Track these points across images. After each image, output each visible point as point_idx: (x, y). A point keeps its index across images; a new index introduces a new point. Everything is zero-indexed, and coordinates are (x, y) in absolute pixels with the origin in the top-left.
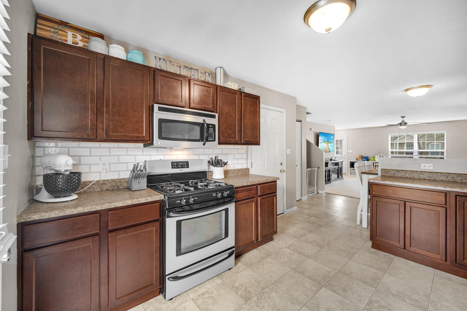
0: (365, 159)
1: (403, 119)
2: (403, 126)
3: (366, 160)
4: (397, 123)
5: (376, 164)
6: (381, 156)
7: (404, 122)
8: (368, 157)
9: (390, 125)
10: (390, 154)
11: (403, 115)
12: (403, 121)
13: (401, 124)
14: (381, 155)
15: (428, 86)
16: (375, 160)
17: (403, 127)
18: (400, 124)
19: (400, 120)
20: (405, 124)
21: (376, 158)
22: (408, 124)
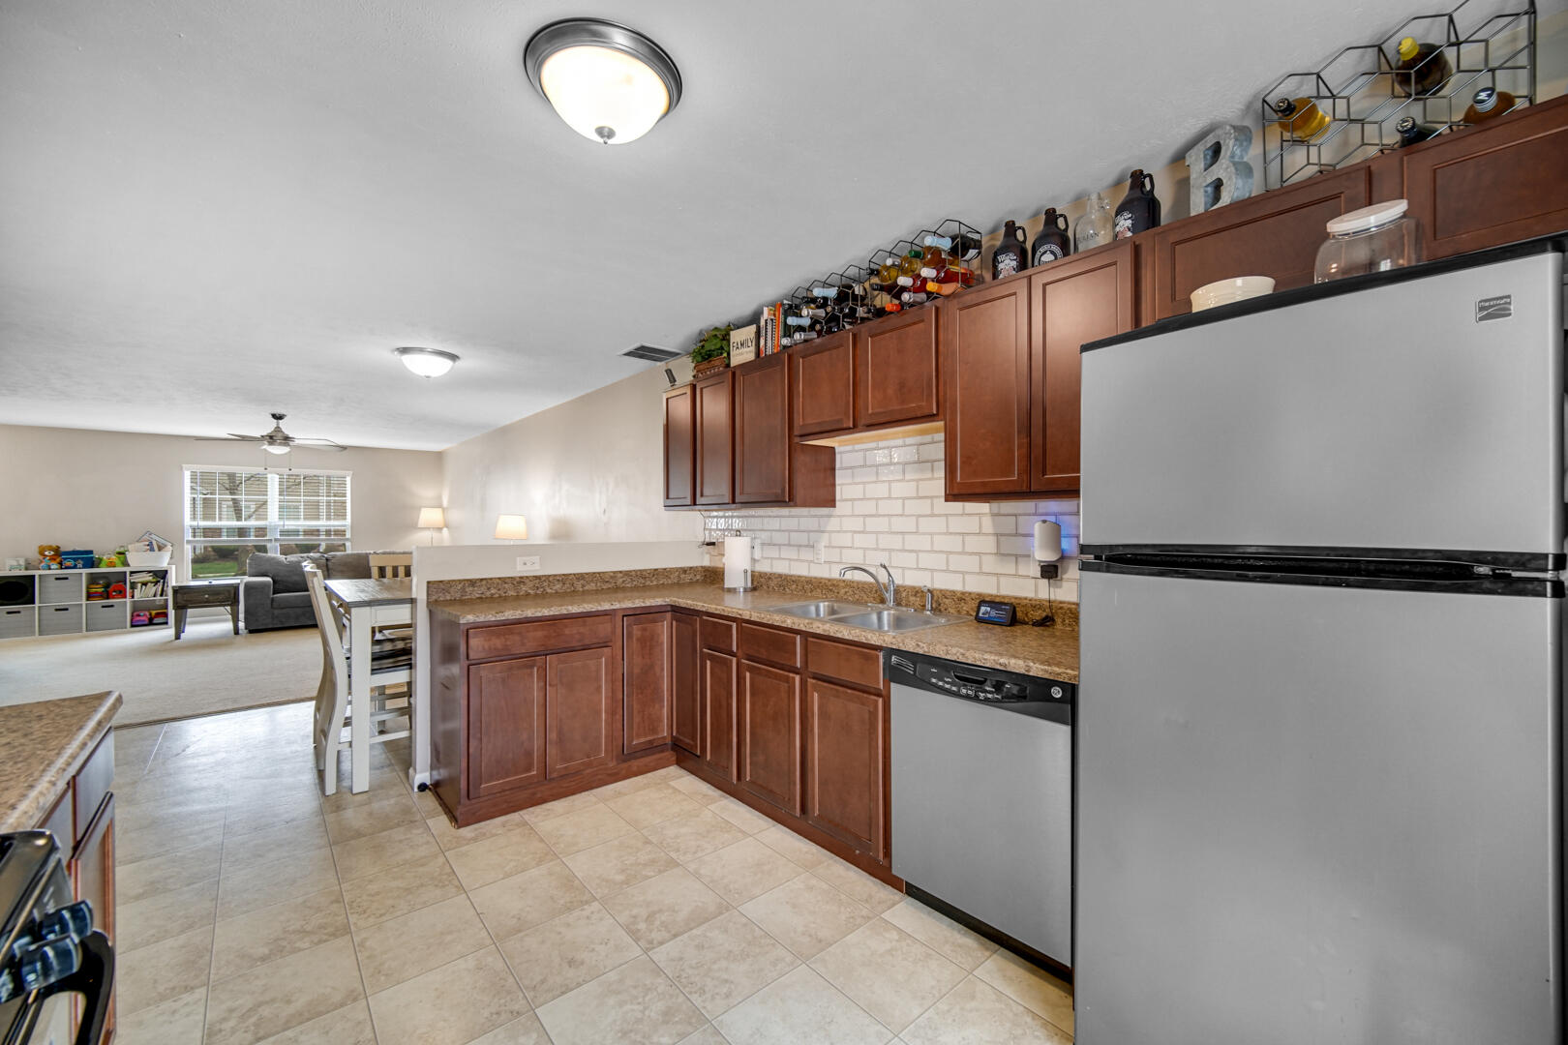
0: (75, 560)
1: (278, 424)
2: (280, 444)
3: (80, 563)
4: (258, 435)
5: (135, 576)
6: (156, 548)
7: (280, 434)
8: (91, 552)
9: (244, 438)
10: (188, 536)
11: (278, 411)
12: (278, 429)
13: (271, 439)
14: (154, 543)
15: (453, 357)
16: (126, 564)
17: (278, 450)
18: (271, 437)
19: (268, 426)
20: (287, 439)
21: (130, 557)
22: (297, 442)
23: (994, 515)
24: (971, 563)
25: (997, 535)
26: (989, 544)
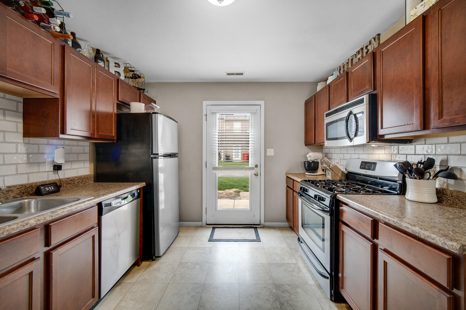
23: (24, 143)
24: (11, 170)
25: (27, 154)
26: (22, 159)
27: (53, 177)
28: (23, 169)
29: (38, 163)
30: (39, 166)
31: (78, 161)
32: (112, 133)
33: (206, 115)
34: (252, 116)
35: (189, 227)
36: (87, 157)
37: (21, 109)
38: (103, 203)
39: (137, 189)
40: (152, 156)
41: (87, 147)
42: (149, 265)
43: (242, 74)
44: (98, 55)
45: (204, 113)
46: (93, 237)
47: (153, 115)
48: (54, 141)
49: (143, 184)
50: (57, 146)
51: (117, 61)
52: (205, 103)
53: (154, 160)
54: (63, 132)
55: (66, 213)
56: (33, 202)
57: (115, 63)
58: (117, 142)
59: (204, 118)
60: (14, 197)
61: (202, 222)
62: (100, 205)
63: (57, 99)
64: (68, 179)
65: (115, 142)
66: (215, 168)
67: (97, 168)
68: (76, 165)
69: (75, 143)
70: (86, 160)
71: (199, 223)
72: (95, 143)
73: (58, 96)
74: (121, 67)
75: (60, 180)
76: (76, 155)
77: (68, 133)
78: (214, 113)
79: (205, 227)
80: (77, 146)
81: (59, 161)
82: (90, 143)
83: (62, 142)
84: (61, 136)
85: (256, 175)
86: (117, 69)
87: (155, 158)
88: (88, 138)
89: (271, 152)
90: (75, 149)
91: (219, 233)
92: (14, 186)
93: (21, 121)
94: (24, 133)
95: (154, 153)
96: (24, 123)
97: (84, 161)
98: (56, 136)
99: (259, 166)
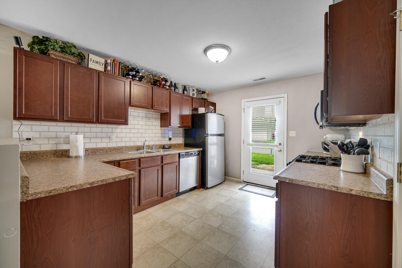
23: (161, 130)
24: (157, 139)
25: (161, 133)
26: (160, 135)
27: (169, 143)
28: (160, 139)
29: (164, 137)
30: (164, 138)
31: (177, 137)
32: (189, 124)
33: (244, 109)
34: (277, 106)
35: (232, 181)
36: (181, 135)
37: (160, 118)
38: (181, 154)
39: (198, 151)
40: (205, 135)
41: (181, 130)
42: (203, 190)
43: (264, 78)
44: (185, 89)
45: (243, 107)
46: (177, 166)
47: (206, 114)
48: (168, 128)
49: (201, 149)
50: (170, 130)
51: (193, 88)
52: (243, 101)
53: (206, 137)
54: (170, 125)
55: (167, 154)
56: (162, 150)
57: (192, 89)
58: (192, 128)
59: (243, 110)
60: (158, 149)
61: (241, 179)
62: (179, 154)
63: (168, 113)
64: (174, 144)
65: (191, 128)
66: (249, 144)
67: (185, 140)
68: (176, 139)
69: (177, 129)
70: (181, 137)
71: (239, 180)
72: (185, 129)
73: (169, 112)
74: (195, 91)
75: (171, 144)
76: (177, 134)
77: (171, 125)
78: (249, 107)
79: (243, 183)
80: (177, 130)
81: (171, 136)
82: (182, 129)
83: (171, 129)
84: (169, 127)
85: (280, 151)
86: (193, 92)
87: (207, 136)
88: (180, 127)
89: (292, 134)
90: (177, 132)
91: (249, 188)
92: (158, 145)
93: (160, 121)
94: (160, 126)
95: (206, 133)
96: (161, 122)
97: (180, 137)
98: (168, 127)
99: (282, 144)
